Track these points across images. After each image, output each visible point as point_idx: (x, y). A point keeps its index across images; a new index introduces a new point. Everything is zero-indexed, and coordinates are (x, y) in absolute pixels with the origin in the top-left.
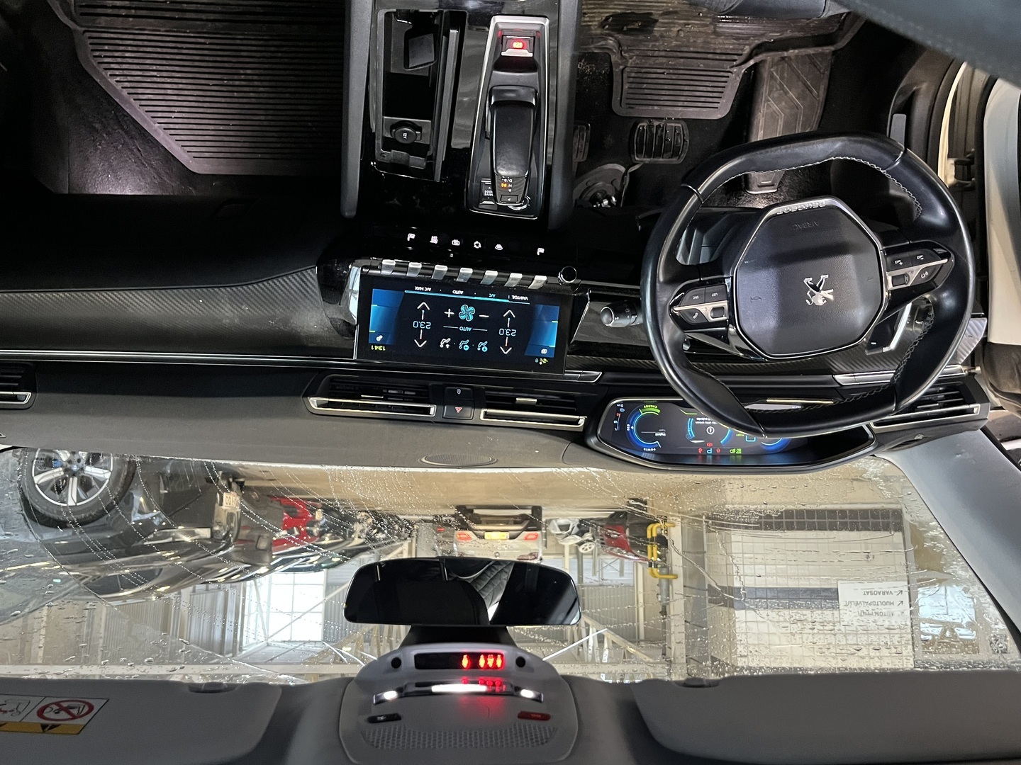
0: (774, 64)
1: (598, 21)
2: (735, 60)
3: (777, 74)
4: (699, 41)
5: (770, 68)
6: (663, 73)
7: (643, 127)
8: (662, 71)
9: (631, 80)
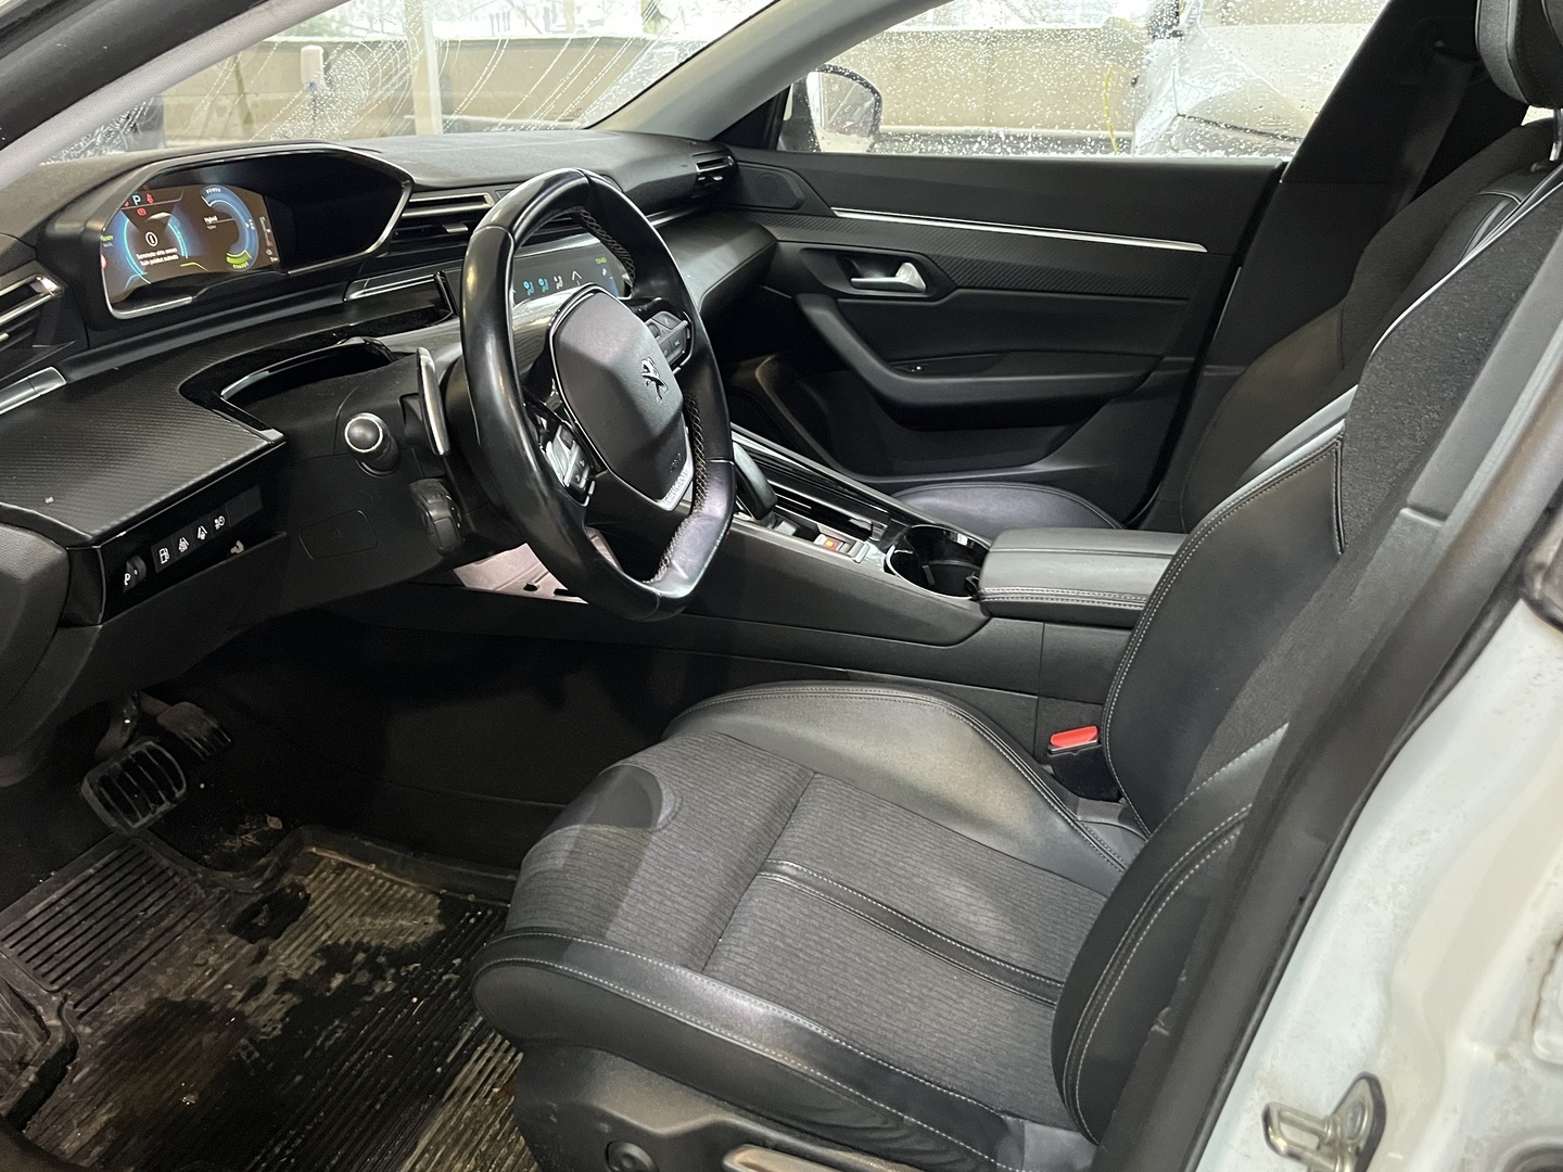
0: (25, 1046)
1: (309, 885)
2: (75, 1006)
3: (8, 1035)
4: (160, 977)
5: (26, 1034)
6: (145, 910)
7: (179, 788)
8: (151, 912)
9: (170, 873)
